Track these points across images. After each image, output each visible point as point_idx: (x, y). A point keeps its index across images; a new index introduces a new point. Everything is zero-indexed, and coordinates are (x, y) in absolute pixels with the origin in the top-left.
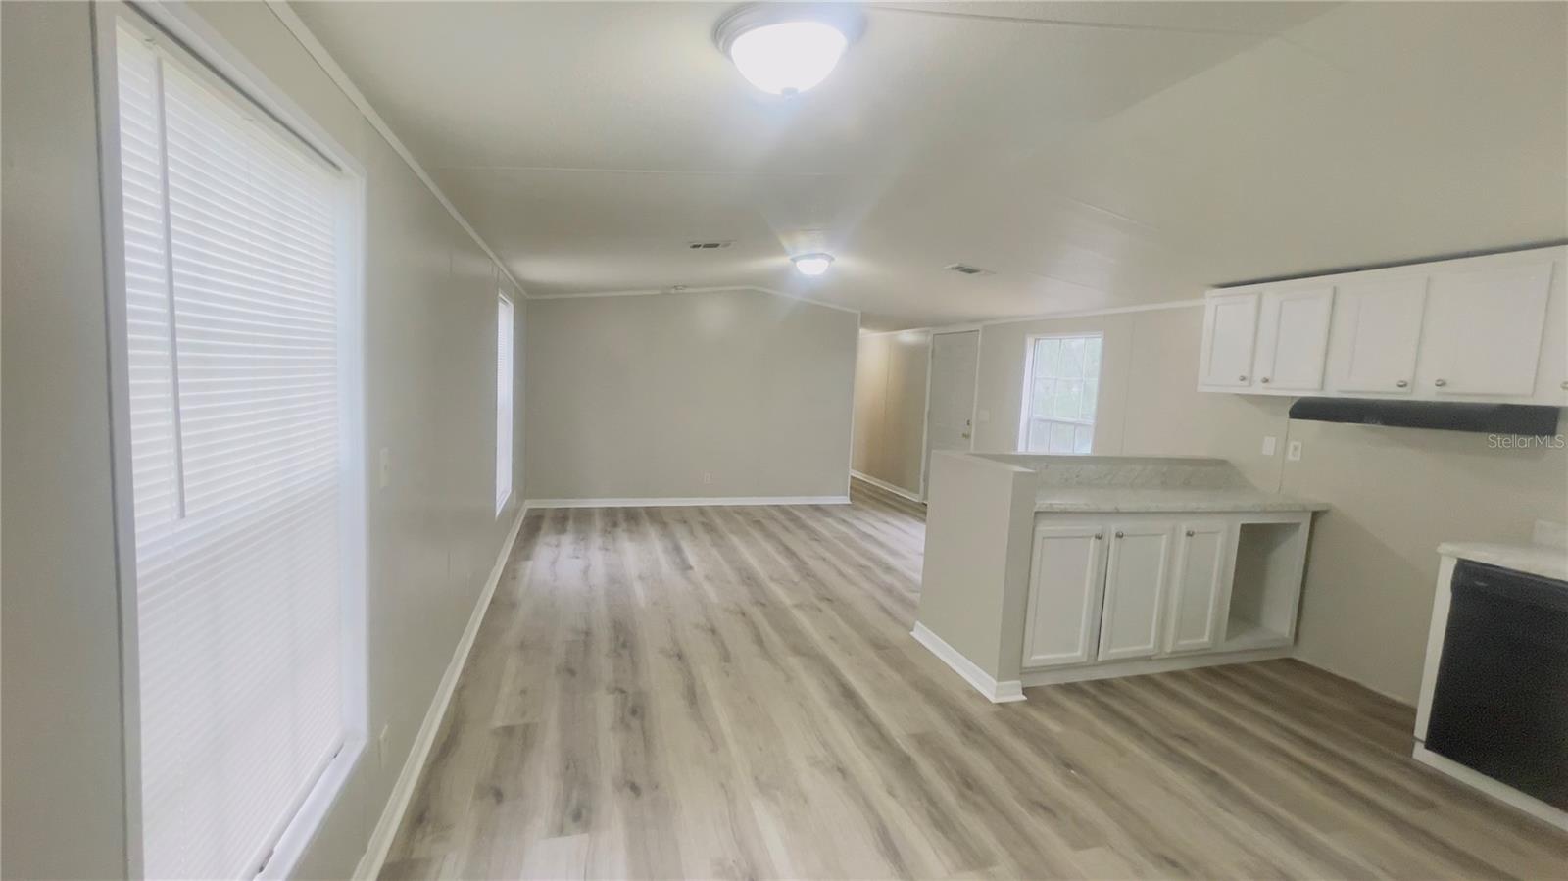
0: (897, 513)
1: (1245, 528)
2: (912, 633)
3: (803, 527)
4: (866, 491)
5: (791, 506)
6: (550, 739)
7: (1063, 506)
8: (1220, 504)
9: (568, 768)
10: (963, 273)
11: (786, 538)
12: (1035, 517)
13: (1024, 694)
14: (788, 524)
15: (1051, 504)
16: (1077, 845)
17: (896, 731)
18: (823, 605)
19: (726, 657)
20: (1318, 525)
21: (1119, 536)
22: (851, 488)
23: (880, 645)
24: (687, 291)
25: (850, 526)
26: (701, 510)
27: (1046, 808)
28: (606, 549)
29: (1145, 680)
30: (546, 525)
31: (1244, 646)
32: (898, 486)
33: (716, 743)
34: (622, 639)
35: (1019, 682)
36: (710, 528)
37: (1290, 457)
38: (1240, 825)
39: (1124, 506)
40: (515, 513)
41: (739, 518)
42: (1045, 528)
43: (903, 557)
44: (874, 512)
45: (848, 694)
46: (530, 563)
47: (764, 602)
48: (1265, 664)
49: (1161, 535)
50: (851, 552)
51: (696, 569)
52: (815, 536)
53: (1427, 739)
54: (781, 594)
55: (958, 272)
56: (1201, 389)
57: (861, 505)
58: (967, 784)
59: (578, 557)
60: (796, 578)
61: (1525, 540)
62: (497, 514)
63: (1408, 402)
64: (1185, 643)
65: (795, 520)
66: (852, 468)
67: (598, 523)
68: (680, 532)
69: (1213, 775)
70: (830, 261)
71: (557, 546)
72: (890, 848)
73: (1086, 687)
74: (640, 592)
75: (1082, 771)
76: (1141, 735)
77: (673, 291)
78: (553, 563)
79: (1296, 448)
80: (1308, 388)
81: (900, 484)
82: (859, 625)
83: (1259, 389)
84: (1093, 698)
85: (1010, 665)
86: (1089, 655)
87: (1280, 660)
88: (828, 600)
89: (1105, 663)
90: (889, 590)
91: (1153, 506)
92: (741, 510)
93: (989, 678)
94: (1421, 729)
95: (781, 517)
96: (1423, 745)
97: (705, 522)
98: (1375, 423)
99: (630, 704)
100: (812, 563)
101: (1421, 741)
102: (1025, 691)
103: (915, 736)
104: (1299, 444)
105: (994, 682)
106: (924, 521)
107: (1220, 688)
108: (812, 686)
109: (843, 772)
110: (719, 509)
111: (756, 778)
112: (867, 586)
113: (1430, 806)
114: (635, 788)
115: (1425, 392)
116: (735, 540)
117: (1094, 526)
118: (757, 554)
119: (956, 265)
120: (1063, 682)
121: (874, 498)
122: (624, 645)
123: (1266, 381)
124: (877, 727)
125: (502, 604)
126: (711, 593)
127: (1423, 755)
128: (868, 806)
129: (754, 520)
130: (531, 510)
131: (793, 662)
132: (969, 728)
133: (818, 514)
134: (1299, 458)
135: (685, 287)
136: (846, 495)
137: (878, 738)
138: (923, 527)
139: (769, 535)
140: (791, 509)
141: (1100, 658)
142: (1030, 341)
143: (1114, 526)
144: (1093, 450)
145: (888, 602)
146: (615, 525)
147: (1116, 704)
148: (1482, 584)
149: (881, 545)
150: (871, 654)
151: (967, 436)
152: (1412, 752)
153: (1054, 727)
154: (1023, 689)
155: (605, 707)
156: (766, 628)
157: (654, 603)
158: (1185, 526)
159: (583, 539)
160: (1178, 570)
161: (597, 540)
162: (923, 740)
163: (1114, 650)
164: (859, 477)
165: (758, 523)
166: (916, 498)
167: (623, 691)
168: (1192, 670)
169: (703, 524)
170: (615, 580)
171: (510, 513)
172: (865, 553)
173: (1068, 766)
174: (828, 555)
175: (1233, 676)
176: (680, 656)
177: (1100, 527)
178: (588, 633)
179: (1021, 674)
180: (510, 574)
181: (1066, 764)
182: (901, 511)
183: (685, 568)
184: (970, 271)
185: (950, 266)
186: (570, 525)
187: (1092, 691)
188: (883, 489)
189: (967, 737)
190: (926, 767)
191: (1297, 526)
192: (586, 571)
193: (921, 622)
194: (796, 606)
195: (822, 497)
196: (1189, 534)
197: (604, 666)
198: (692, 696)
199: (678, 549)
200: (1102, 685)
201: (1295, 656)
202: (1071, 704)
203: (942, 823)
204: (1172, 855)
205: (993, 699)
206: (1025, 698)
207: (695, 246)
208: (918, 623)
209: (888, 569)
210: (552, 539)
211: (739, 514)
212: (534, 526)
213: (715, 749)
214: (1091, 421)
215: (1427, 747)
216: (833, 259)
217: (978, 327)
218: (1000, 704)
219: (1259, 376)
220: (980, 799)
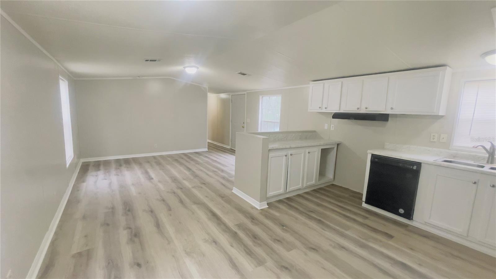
0: (224, 153)
1: (322, 149)
2: (232, 191)
3: (193, 160)
4: (212, 146)
5: (188, 153)
6: (100, 253)
7: (276, 147)
8: (315, 144)
9: (109, 263)
10: (242, 75)
11: (187, 164)
12: (269, 151)
13: (268, 205)
14: (188, 160)
15: (273, 147)
16: (289, 250)
17: (231, 224)
18: (203, 186)
19: (170, 209)
20: (339, 147)
21: (291, 155)
22: (208, 145)
23: (222, 197)
24: (143, 78)
25: (209, 158)
26: (154, 157)
27: (278, 241)
28: (118, 175)
29: (299, 196)
30: (90, 168)
31: (323, 183)
32: (222, 143)
33: (169, 241)
34: (128, 209)
35: (266, 202)
36: (159, 164)
37: (331, 129)
38: (328, 234)
39: (293, 146)
40: (77, 164)
41: (169, 159)
42: (271, 154)
43: (226, 166)
44: (217, 153)
45: (214, 215)
46: (85, 184)
47: (182, 188)
48: (327, 186)
49: (302, 154)
50: (209, 167)
51: (154, 178)
52: (197, 163)
53: (365, 201)
54: (187, 184)
55: (240, 75)
56: (309, 111)
57: (211, 151)
58: (255, 237)
59: (106, 179)
60: (192, 178)
61: (383, 148)
62: (67, 166)
63: (359, 113)
64: (309, 183)
65: (189, 158)
66: (208, 139)
67: (114, 166)
68: (147, 166)
69: (320, 220)
70: (197, 69)
71: (96, 176)
72: (234, 265)
73: (284, 200)
74: (134, 191)
75: (286, 226)
76: (301, 213)
77: (138, 78)
78: (96, 182)
79: (333, 127)
80: (336, 110)
81: (223, 143)
82: (216, 191)
83: (324, 110)
84: (287, 203)
85: (263, 197)
86: (285, 191)
87: (331, 185)
88: (204, 184)
89: (289, 192)
90: (224, 178)
91: (299, 145)
92: (170, 156)
93: (257, 202)
94: (364, 199)
95: (185, 157)
96: (364, 203)
97: (157, 162)
98: (352, 119)
99: (133, 233)
100: (198, 172)
101: (364, 202)
102: (268, 204)
103: (237, 225)
104: (334, 125)
105: (259, 203)
106: (234, 155)
107: (318, 195)
108: (202, 215)
109: (215, 242)
110: (162, 157)
111: (185, 251)
112: (216, 177)
113: (367, 218)
114: (139, 265)
115: (363, 111)
116: (169, 167)
117: (284, 153)
118: (177, 171)
119: (240, 72)
120: (278, 200)
121: (216, 148)
122: (129, 211)
123: (326, 108)
124: (225, 224)
125: (73, 202)
126: (161, 186)
127: (364, 205)
128: (225, 253)
129: (176, 159)
130: (83, 162)
131: (194, 207)
132: (253, 219)
133: (197, 155)
134: (333, 129)
135: (143, 76)
136: (206, 148)
137: (226, 229)
138: (234, 157)
139: (181, 164)
140: (188, 154)
141: (287, 191)
142: (261, 97)
143: (290, 152)
144: (280, 130)
145: (224, 182)
146: (121, 166)
147: (293, 204)
148: (377, 160)
149: (219, 163)
150: (220, 200)
151: (243, 127)
152: (362, 204)
153: (277, 214)
154: (267, 203)
155: (123, 235)
156: (183, 197)
157: (140, 193)
158: (307, 151)
159: (108, 172)
160: (306, 163)
161: (113, 172)
162: (240, 226)
163: (291, 188)
164: (210, 142)
165: (176, 160)
166: (229, 147)
167: (130, 228)
168: (311, 191)
169: (155, 162)
170: (123, 187)
171: (73, 165)
172: (214, 167)
173: (283, 226)
174: (202, 168)
175: (320, 191)
176: (152, 211)
177: (286, 153)
178: (113, 208)
179: (267, 199)
180: (76, 188)
181: (282, 225)
182: (225, 152)
183: (150, 179)
184: (244, 74)
185: (238, 72)
186: (102, 167)
187: (286, 201)
188: (217, 145)
189: (253, 222)
190: (241, 234)
191: (334, 148)
192: (110, 184)
193: (235, 187)
194: (193, 187)
195: (198, 149)
196: (309, 153)
197: (122, 220)
198: (158, 225)
199: (147, 173)
200: (288, 199)
201: (334, 183)
202: (281, 206)
203: (249, 253)
204: (314, 247)
205: (259, 209)
206: (268, 206)
207: (146, 61)
208: (234, 188)
209: (222, 171)
210: (94, 173)
211: (169, 157)
212: (85, 169)
213: (169, 243)
214: (279, 121)
215: (365, 203)
216: (198, 68)
217: (245, 93)
218: (261, 210)
219: (324, 106)
220: (259, 242)
